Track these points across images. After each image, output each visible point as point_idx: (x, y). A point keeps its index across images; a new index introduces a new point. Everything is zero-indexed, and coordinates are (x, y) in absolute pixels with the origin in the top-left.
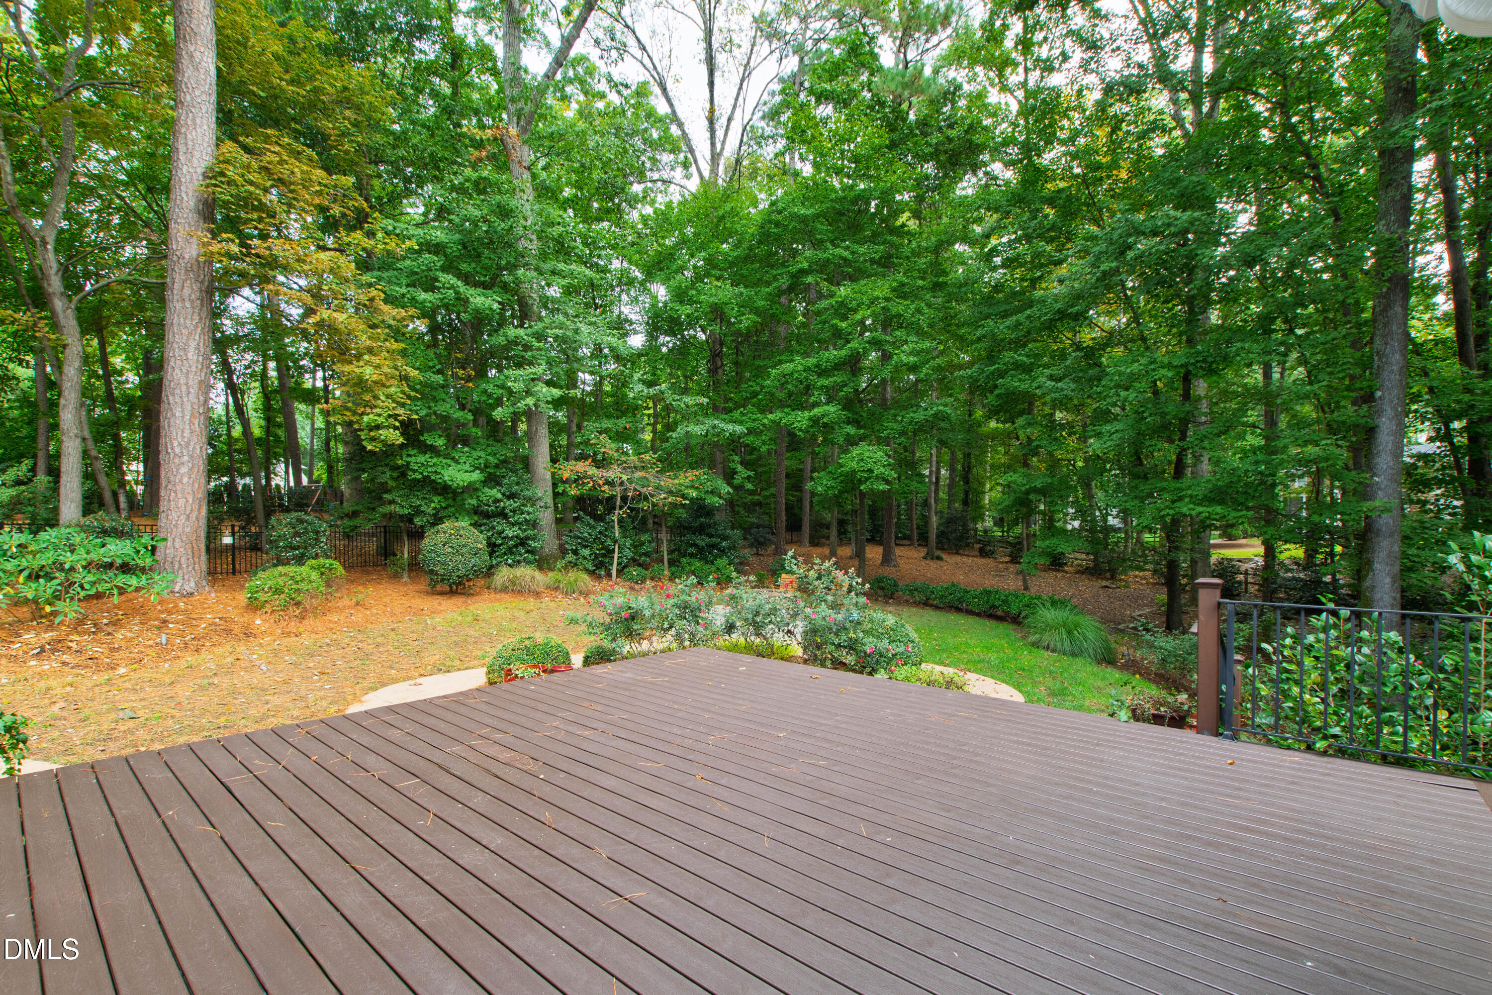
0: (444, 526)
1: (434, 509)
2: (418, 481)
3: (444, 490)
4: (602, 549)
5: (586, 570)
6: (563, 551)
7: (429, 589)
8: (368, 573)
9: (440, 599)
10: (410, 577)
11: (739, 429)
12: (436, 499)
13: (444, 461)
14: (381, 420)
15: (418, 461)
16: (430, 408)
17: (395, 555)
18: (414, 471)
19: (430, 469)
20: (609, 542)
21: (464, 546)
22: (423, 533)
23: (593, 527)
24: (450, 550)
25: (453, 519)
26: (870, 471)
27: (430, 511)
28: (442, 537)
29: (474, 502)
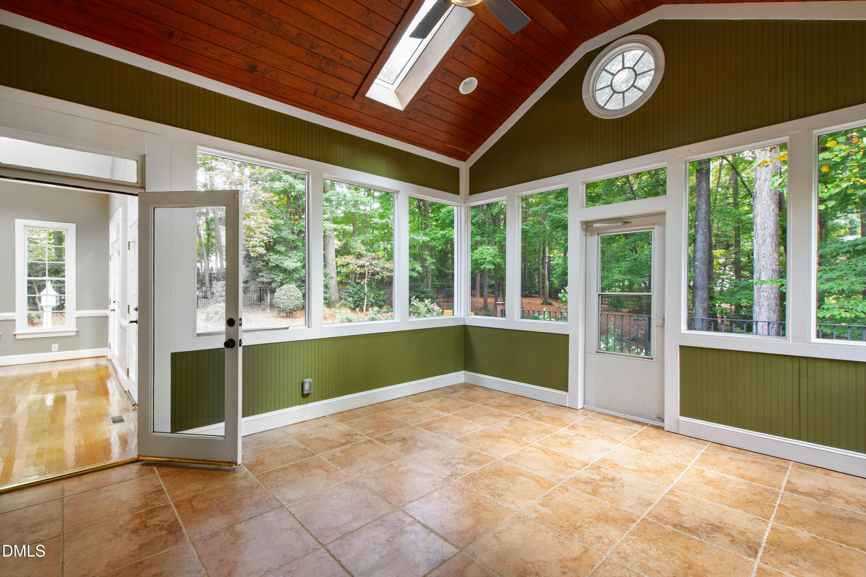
0: (284, 287)
1: (281, 279)
2: (274, 267)
3: (285, 271)
4: (359, 298)
5: (350, 307)
6: (341, 298)
7: (277, 315)
8: (253, 308)
9: (282, 319)
10: (270, 310)
11: (426, 239)
12: (281, 275)
13: (285, 258)
14: (257, 243)
15: (274, 258)
16: (279, 234)
17: (264, 300)
18: (272, 262)
19: (279, 261)
20: (362, 294)
21: (292, 296)
22: (275, 290)
23: (354, 287)
24: (286, 297)
25: (288, 284)
26: (485, 259)
27: (279, 280)
28: (283, 292)
29: (298, 276)
